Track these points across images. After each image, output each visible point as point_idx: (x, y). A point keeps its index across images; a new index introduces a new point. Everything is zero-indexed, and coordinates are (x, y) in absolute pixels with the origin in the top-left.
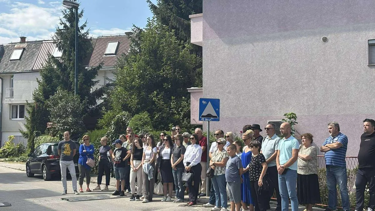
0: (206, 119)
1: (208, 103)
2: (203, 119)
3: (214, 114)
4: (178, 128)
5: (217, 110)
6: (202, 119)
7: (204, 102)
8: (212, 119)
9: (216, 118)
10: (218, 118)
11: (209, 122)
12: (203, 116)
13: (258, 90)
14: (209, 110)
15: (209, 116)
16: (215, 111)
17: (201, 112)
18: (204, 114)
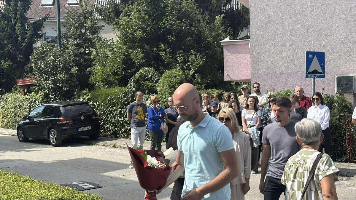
0: (312, 76)
1: (314, 57)
2: (310, 76)
3: (320, 70)
4: (257, 86)
5: (322, 65)
6: (308, 76)
7: (310, 56)
8: (317, 76)
9: (321, 75)
10: (323, 74)
11: (314, 79)
12: (309, 73)
13: (319, 41)
14: (315, 65)
15: (315, 72)
16: (321, 66)
17: (308, 68)
18: (311, 70)
